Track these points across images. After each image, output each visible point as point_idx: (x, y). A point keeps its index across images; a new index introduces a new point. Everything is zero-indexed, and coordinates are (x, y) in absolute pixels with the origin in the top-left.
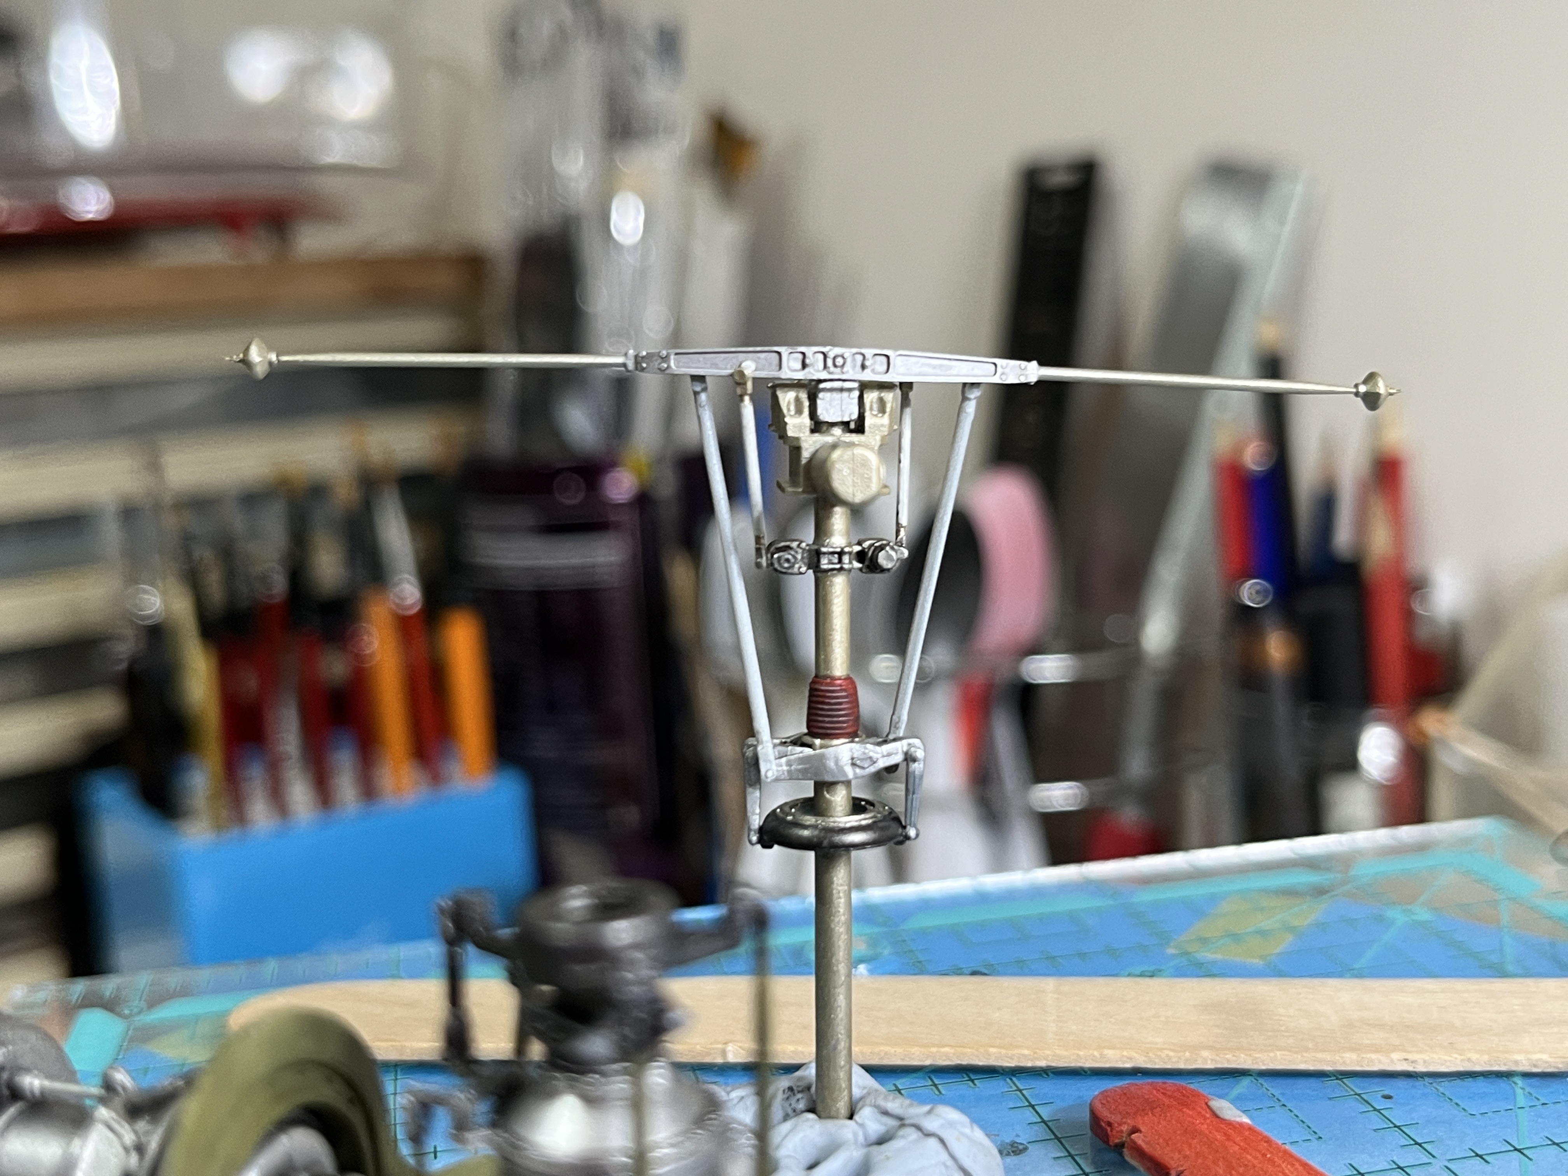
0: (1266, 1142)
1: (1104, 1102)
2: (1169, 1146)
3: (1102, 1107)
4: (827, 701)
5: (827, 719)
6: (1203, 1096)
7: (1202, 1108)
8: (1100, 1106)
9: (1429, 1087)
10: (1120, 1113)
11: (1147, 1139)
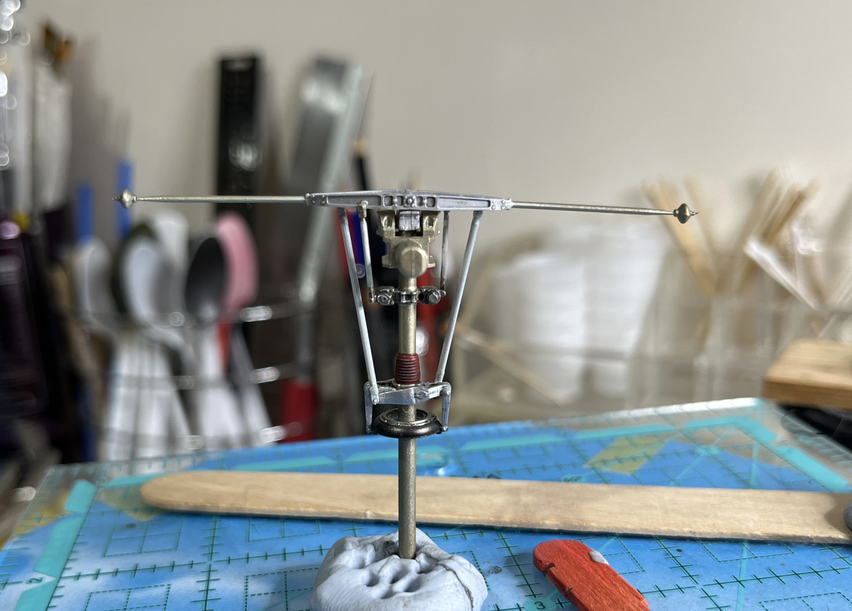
0: (614, 575)
1: (540, 549)
2: (567, 575)
3: (539, 552)
4: (404, 366)
5: (404, 375)
6: (587, 548)
7: (586, 555)
8: (538, 551)
9: (701, 546)
10: (546, 556)
11: (557, 571)
